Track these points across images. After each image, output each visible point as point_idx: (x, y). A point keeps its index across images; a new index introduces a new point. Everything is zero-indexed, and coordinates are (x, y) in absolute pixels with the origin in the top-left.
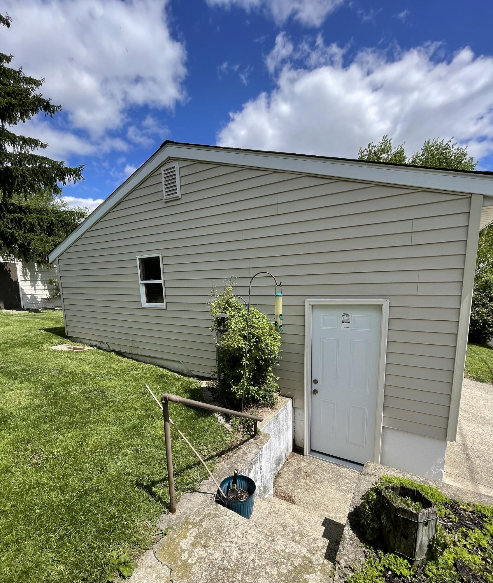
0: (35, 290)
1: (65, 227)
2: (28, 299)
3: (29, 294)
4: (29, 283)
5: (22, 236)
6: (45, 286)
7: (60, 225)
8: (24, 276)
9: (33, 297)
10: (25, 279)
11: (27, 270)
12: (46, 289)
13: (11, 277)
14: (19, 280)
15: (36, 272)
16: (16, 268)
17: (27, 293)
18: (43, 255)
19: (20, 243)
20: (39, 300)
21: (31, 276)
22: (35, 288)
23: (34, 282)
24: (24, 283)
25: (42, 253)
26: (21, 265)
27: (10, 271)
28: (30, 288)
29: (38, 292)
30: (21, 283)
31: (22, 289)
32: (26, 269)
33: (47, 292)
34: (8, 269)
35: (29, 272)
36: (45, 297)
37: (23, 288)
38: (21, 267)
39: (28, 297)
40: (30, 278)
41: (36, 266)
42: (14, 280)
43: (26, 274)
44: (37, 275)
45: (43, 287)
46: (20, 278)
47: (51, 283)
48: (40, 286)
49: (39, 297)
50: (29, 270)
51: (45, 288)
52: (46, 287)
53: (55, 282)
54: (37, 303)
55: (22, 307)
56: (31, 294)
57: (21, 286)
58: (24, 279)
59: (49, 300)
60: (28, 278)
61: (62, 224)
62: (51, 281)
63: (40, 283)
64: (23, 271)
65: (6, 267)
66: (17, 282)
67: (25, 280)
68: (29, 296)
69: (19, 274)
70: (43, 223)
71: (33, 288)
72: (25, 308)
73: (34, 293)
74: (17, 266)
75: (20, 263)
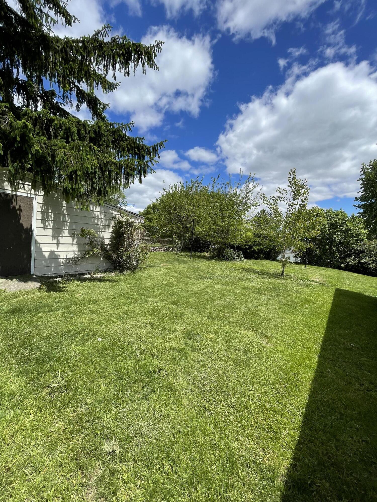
0: (58, 244)
1: (118, 143)
2: (45, 259)
3: (46, 250)
4: (49, 232)
5: (45, 144)
6: (74, 238)
7: (111, 139)
8: (43, 220)
9: (53, 256)
10: (45, 225)
11: (50, 211)
12: (75, 242)
13: (21, 221)
14: (34, 227)
15: (64, 214)
16: (31, 206)
17: (44, 248)
18: (77, 176)
19: (36, 150)
20: (62, 260)
21: (54, 221)
22: (58, 241)
23: (57, 234)
24: (42, 232)
25: (75, 172)
26: (41, 201)
27: (20, 210)
28: (50, 240)
29: (61, 248)
30: (36, 232)
31: (37, 242)
32: (48, 210)
33: (75, 248)
34: (17, 207)
35: (53, 216)
36: (71, 255)
37: (39, 239)
38: (41, 205)
39: (44, 256)
40: (52, 225)
41: (65, 205)
42: (25, 227)
43: (48, 217)
44: (65, 221)
45: (70, 240)
46: (36, 224)
47: (83, 234)
48: (66, 238)
49: (63, 256)
50: (53, 212)
51: (73, 241)
52: (75, 241)
53: (89, 233)
54: (58, 265)
55: (32, 272)
56: (51, 251)
57: (37, 238)
58: (42, 226)
59: (76, 261)
60: (49, 224)
61: (114, 138)
62: (83, 230)
63: (66, 233)
64: (42, 213)
65: (14, 204)
66: (29, 231)
67: (45, 228)
68: (47, 255)
69: (36, 216)
70: (86, 133)
71: (55, 242)
72: (37, 274)
73: (56, 250)
74: (35, 203)
75: (40, 199)
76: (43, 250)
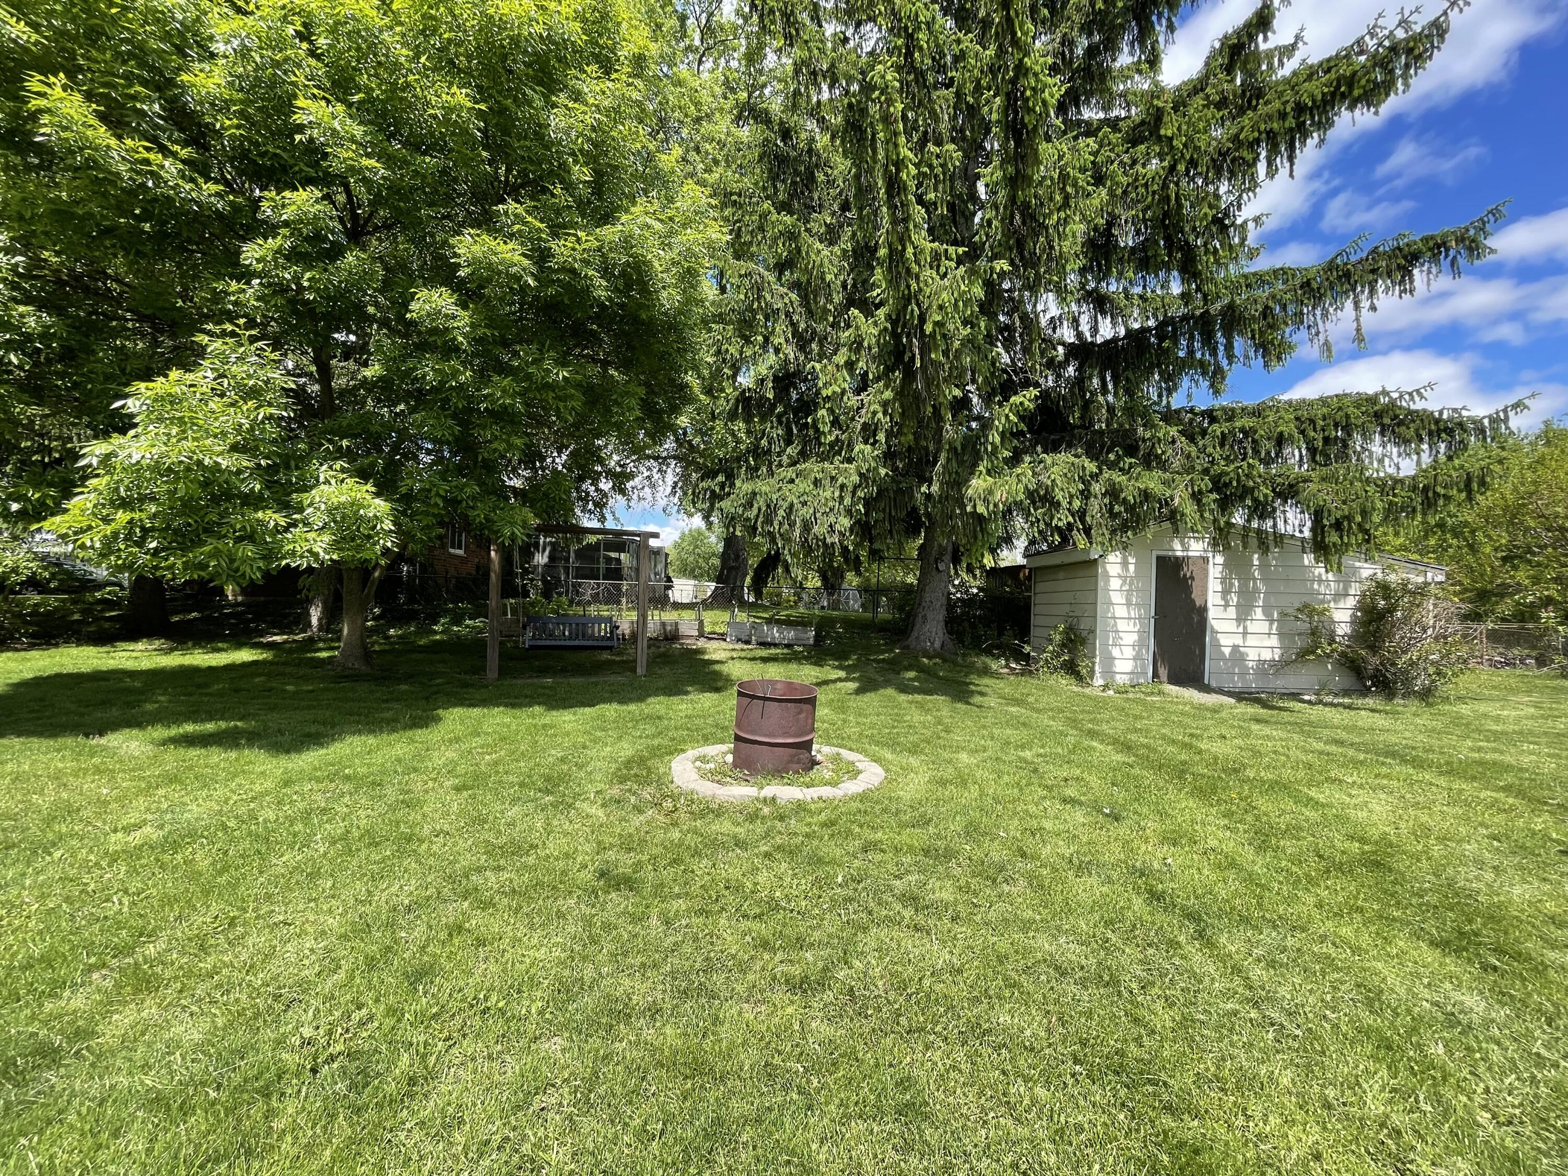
0: (1245, 633)
2: (1225, 660)
3: (1227, 642)
4: (1232, 612)
6: (1272, 621)
8: (1225, 593)
9: (1238, 655)
10: (1226, 600)
11: (1234, 576)
12: (1273, 631)
13: (1192, 596)
14: (1209, 605)
15: (1255, 579)
16: (1207, 570)
17: (1224, 640)
20: (1250, 664)
21: (1240, 593)
22: (1245, 628)
23: (1243, 616)
24: (1219, 612)
26: (1221, 563)
27: (1192, 578)
28: (1231, 626)
29: (1251, 640)
30: (1213, 613)
31: (1213, 630)
32: (1231, 574)
33: (1274, 641)
34: (1189, 574)
35: (1237, 583)
36: (1267, 655)
37: (1217, 625)
38: (1221, 568)
39: (1224, 654)
40: (1236, 600)
41: (1256, 562)
42: (1197, 603)
43: (1230, 588)
44: (1256, 590)
45: (1265, 627)
46: (1213, 599)
48: (1258, 623)
49: (1252, 655)
50: (1239, 576)
51: (1271, 628)
52: (1275, 626)
54: (1243, 674)
55: (1206, 681)
56: (1234, 646)
57: (1213, 622)
58: (1222, 602)
59: (1280, 666)
60: (1232, 598)
63: (1259, 613)
64: (1223, 580)
65: (1185, 569)
66: (1203, 610)
67: (1225, 606)
68: (1227, 651)
69: (1214, 585)
71: (1241, 630)
72: (1214, 684)
73: (1241, 644)
74: (1212, 565)
75: (1219, 559)
76: (1222, 642)
